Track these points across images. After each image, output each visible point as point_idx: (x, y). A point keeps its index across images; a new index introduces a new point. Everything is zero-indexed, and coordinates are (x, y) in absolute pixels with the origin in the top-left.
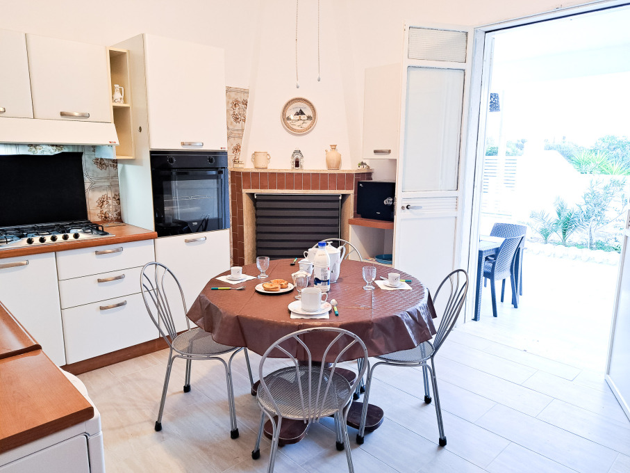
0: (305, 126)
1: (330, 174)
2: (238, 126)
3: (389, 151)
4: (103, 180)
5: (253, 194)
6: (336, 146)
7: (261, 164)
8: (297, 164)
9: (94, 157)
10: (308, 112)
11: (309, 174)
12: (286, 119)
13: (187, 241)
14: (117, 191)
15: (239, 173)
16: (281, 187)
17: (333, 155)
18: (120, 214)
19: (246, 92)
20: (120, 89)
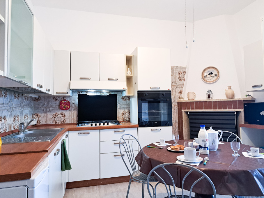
0: (214, 79)
1: (228, 101)
2: (181, 82)
3: (262, 86)
4: (124, 105)
5: (188, 112)
6: (231, 87)
7: (191, 97)
8: (209, 97)
9: (121, 96)
10: (215, 72)
11: (216, 101)
12: (203, 77)
13: (151, 130)
14: (129, 109)
15: (181, 103)
16: (201, 108)
17: (230, 92)
18: (129, 119)
19: (185, 68)
20: (130, 70)
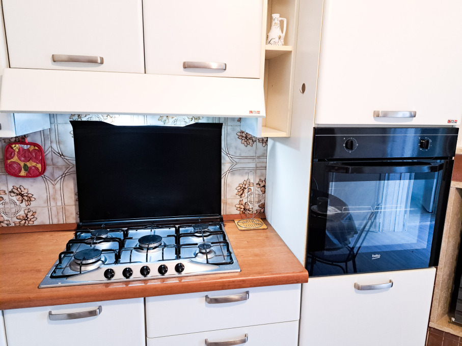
4: (247, 161)
9: (238, 129)
14: (264, 175)
18: (263, 206)
20: (282, 22)
